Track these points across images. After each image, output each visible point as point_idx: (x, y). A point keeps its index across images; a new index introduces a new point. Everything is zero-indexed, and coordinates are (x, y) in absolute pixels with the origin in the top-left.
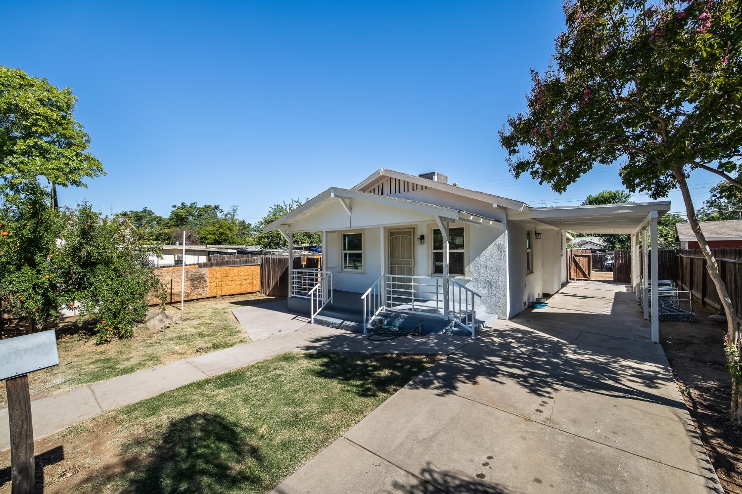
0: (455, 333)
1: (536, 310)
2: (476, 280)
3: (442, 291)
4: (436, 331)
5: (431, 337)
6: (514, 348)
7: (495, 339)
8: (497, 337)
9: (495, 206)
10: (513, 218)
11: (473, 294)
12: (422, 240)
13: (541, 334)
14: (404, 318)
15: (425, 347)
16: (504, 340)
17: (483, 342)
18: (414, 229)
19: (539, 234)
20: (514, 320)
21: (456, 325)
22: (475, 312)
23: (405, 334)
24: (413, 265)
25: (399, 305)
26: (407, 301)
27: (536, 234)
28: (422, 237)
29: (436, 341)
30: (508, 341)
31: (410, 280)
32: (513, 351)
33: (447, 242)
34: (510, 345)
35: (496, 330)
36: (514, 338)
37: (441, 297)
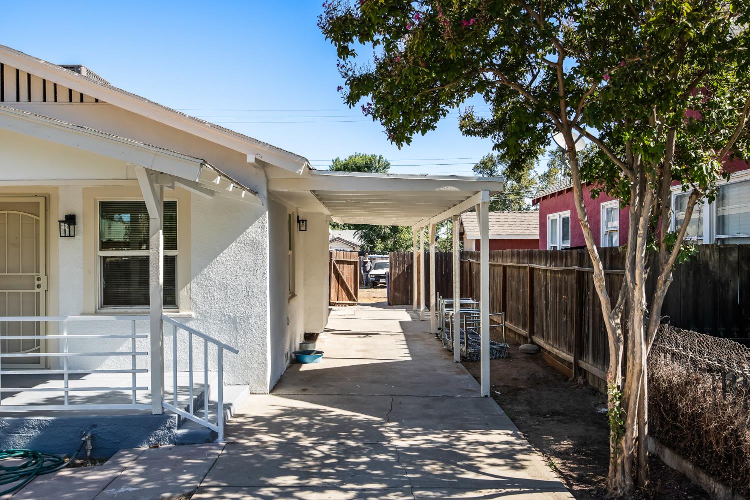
0: (180, 442)
1: (305, 368)
2: (204, 316)
3: (148, 348)
4: (131, 444)
5: (124, 460)
6: (307, 448)
7: (266, 438)
8: (267, 433)
9: (251, 159)
10: (275, 188)
11: (221, 347)
12: (72, 227)
13: (337, 411)
14: (40, 426)
15: (122, 490)
16: (282, 437)
17: (246, 449)
18: (47, 199)
19: (303, 221)
20: (280, 391)
21: (182, 423)
22: (208, 386)
23: (49, 468)
24: (42, 291)
25: (11, 395)
26: (29, 382)
27: (299, 221)
28: (71, 220)
29: (140, 469)
30: (289, 437)
31: (36, 328)
32: (309, 455)
33: (161, 232)
34: (298, 445)
35: (257, 419)
36: (298, 428)
37: (145, 362)
